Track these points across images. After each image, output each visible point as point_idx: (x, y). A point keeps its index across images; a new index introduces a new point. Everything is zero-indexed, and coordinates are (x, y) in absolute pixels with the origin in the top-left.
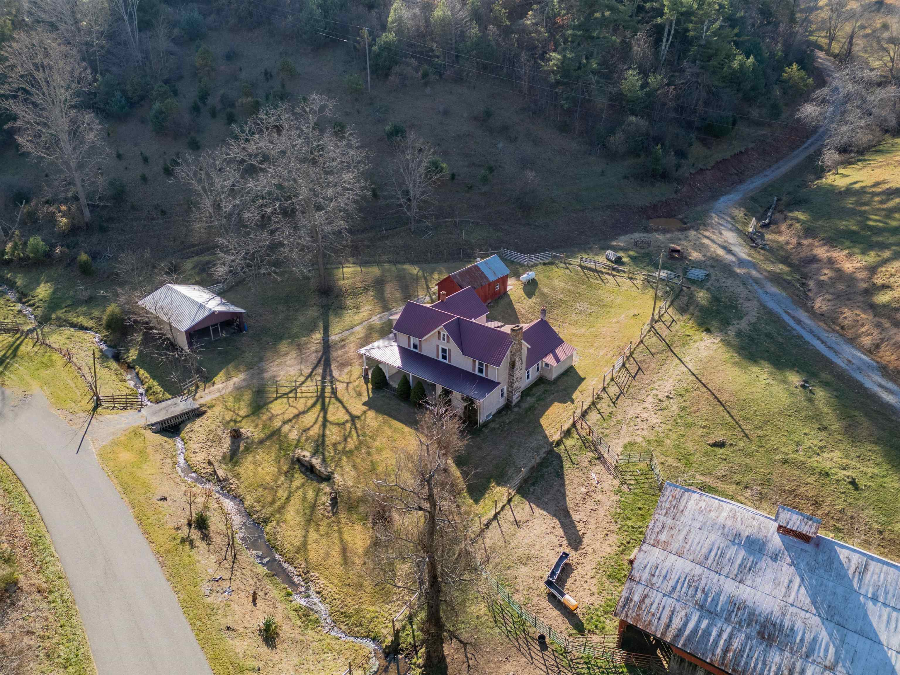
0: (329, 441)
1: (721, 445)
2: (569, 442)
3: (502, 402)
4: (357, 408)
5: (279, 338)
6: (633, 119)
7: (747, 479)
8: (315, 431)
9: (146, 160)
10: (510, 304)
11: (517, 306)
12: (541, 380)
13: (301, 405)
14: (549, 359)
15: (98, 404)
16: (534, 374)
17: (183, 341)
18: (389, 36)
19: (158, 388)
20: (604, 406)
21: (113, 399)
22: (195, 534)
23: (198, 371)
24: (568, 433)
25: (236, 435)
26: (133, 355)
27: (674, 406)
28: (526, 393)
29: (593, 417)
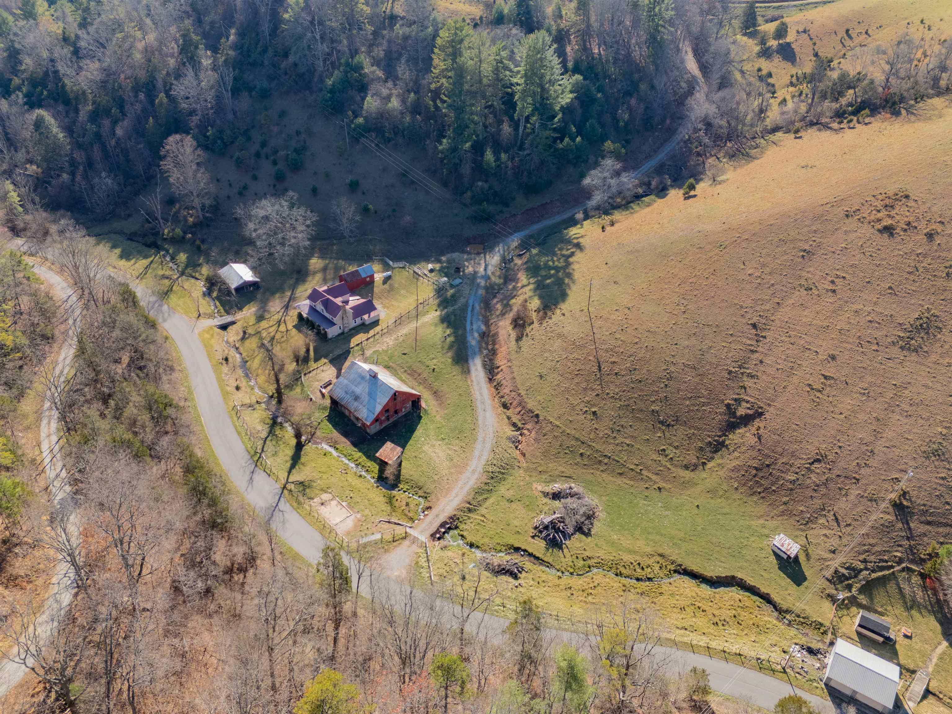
0: (277, 337)
1: (405, 354)
2: (356, 348)
3: (340, 331)
4: (290, 327)
5: (273, 293)
6: (480, 184)
7: (404, 366)
8: (272, 334)
9: (230, 185)
10: (373, 288)
11: (375, 289)
12: (363, 324)
13: (271, 323)
14: (366, 317)
15: (199, 315)
16: (359, 321)
17: (233, 292)
18: (361, 120)
19: (222, 311)
20: (377, 337)
21: (205, 314)
22: (224, 362)
23: (237, 306)
24: (358, 345)
25: (245, 333)
26: (215, 294)
27: (401, 339)
28: (354, 329)
29: (372, 340)
